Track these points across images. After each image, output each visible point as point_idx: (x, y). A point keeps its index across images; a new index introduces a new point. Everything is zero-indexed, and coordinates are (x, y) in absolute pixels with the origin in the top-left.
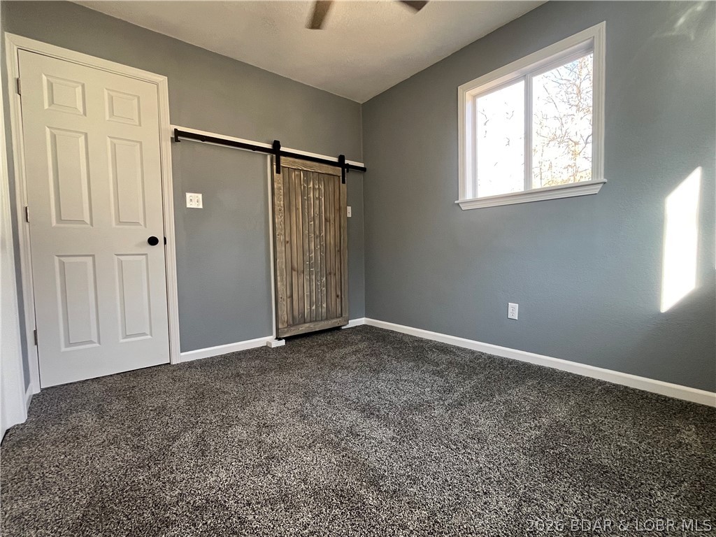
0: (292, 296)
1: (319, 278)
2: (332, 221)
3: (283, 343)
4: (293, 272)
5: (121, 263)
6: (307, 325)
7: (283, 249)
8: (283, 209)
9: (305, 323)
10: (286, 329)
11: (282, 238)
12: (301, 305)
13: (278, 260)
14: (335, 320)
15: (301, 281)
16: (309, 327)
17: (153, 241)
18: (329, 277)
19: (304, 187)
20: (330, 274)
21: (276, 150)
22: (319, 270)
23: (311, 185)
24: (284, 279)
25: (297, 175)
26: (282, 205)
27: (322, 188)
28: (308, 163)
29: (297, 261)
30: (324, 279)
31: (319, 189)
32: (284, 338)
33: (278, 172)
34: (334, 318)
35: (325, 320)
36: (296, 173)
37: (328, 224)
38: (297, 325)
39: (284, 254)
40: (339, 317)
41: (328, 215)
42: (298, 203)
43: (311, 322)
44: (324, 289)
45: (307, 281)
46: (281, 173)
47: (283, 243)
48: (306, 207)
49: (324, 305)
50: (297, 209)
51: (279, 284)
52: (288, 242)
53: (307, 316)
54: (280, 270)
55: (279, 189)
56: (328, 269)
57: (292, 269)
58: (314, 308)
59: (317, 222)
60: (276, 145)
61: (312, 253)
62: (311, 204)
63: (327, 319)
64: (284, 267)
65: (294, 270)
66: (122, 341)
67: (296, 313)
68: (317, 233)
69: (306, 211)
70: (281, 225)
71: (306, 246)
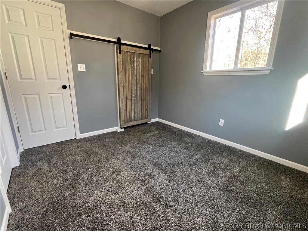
0: (126, 110)
1: (138, 102)
2: (144, 76)
3: (123, 130)
4: (127, 100)
5: (51, 97)
6: (133, 122)
7: (123, 89)
8: (122, 71)
9: (132, 121)
10: (124, 124)
11: (122, 85)
12: (131, 114)
13: (120, 95)
14: (145, 120)
15: (130, 103)
16: (134, 123)
17: (64, 87)
18: (143, 102)
19: (132, 60)
20: (143, 100)
21: (119, 42)
22: (138, 98)
23: (135, 59)
24: (123, 103)
25: (129, 54)
26: (122, 69)
27: (140, 61)
28: (134, 48)
29: (129, 95)
30: (141, 102)
31: (139, 61)
32: (123, 128)
33: (120, 53)
34: (144, 119)
35: (140, 120)
36: (128, 53)
37: (143, 77)
38: (129, 122)
39: (123, 92)
40: (146, 119)
41: (143, 73)
42: (129, 68)
43: (135, 121)
44: (141, 107)
45: (133, 103)
47: (123, 87)
48: (133, 70)
49: (140, 114)
50: (129, 71)
51: (121, 105)
52: (124, 86)
53: (133, 118)
54: (121, 99)
55: (121, 61)
56: (142, 98)
57: (127, 98)
58: (136, 115)
59: (138, 77)
60: (119, 39)
61: (135, 91)
62: (135, 68)
63: (142, 119)
64: (123, 97)
65: (128, 99)
66: (55, 130)
67: (128, 117)
68: (138, 82)
69: (133, 71)
70: (121, 79)
71: (133, 88)
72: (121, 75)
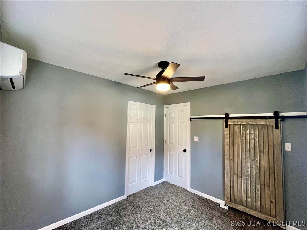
0: (233, 187)
1: (254, 185)
3: (226, 208)
4: (235, 176)
6: (244, 207)
7: (229, 162)
8: (229, 144)
9: (242, 205)
10: (229, 202)
11: (228, 157)
12: (240, 195)
13: (225, 167)
15: (240, 181)
16: (245, 209)
17: (185, 151)
18: (263, 187)
19: (243, 133)
20: (264, 185)
21: (227, 117)
22: (254, 179)
23: (248, 132)
25: (238, 127)
26: (229, 142)
27: (257, 133)
28: (246, 120)
29: (238, 170)
30: (259, 186)
31: (254, 133)
32: (229, 206)
35: (259, 212)
36: (238, 126)
37: (262, 154)
38: (236, 203)
39: (229, 165)
42: (239, 141)
43: (247, 207)
44: (259, 192)
45: (244, 183)
46: (228, 128)
47: (229, 160)
48: (244, 143)
49: (259, 203)
50: (238, 144)
51: (226, 178)
52: (232, 160)
53: (244, 202)
54: (226, 172)
55: (227, 134)
56: (262, 181)
57: (234, 174)
58: (249, 200)
59: (252, 152)
60: (227, 115)
61: (248, 168)
62: (247, 142)
63: (261, 212)
64: (229, 171)
65: (236, 175)
66: (178, 177)
67: (236, 197)
68: (253, 158)
69: (244, 145)
70: (227, 151)
71: (244, 164)
72: (228, 147)
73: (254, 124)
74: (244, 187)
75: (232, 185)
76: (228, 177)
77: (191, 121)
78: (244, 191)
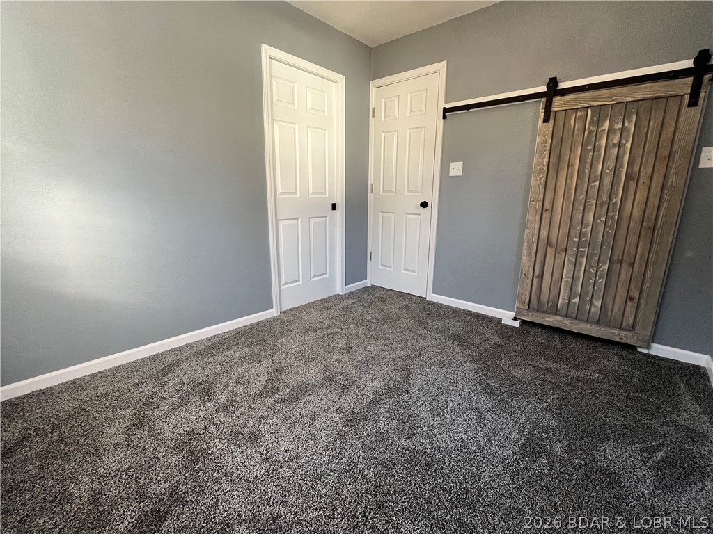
0: (541, 277)
1: (594, 263)
2: (644, 179)
3: (517, 324)
4: (549, 248)
5: (407, 218)
6: (559, 318)
7: (538, 218)
8: (546, 168)
9: (556, 314)
10: (525, 311)
11: (539, 204)
12: (555, 291)
14: (617, 332)
15: (559, 261)
16: (560, 321)
17: (424, 205)
18: (616, 267)
19: (590, 132)
20: (621, 261)
21: (550, 91)
22: (597, 252)
23: (606, 126)
24: (533, 255)
25: (581, 117)
26: (546, 163)
27: (631, 127)
29: (559, 232)
30: (606, 267)
31: (623, 128)
32: (521, 320)
33: (546, 120)
34: (614, 327)
35: (593, 323)
36: (579, 113)
38: (543, 312)
39: (537, 225)
41: (636, 169)
42: (575, 156)
43: (566, 316)
44: (602, 281)
45: (570, 262)
46: (552, 121)
47: (539, 211)
48: (589, 161)
49: (598, 303)
50: (570, 165)
52: (547, 210)
53: (562, 307)
54: (528, 243)
55: (545, 142)
56: (617, 253)
57: (548, 243)
58: (576, 300)
59: (607, 182)
60: (553, 83)
61: (588, 226)
62: (599, 154)
63: (598, 323)
64: (535, 239)
65: (551, 246)
67: (545, 297)
68: (605, 198)
69: (588, 166)
70: (539, 188)
71: (578, 217)
72: (541, 179)
73: (629, 99)
74: (567, 273)
75: (537, 272)
76: (530, 254)
77: (444, 117)
78: (566, 282)
